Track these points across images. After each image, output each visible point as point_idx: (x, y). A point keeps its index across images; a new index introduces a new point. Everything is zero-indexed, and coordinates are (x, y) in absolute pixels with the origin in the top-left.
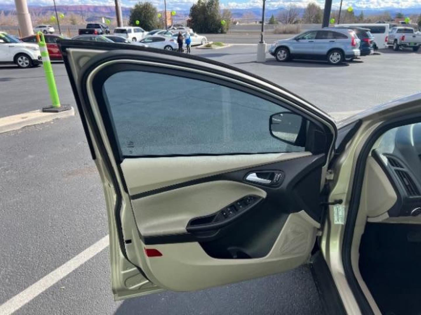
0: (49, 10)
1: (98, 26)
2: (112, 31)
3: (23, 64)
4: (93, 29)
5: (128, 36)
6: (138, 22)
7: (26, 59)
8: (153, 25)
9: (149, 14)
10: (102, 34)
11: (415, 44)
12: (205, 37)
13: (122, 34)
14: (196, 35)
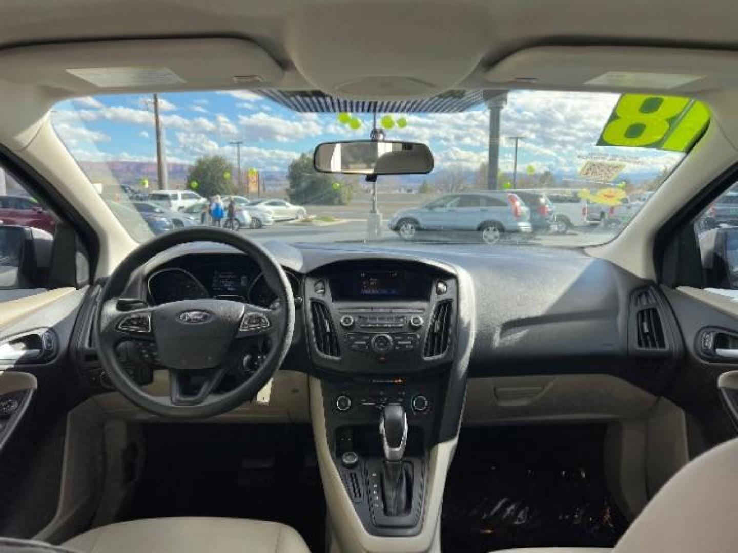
5: (171, 204)
6: (195, 184)
13: (160, 202)
14: (288, 204)
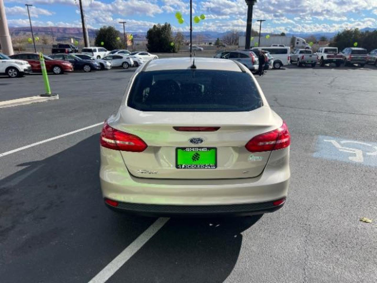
0: (21, 31)
1: (68, 46)
2: (80, 50)
3: (12, 75)
4: (64, 48)
5: (93, 54)
6: (102, 43)
7: (15, 71)
8: (116, 45)
9: (112, 36)
10: (71, 52)
11: (312, 61)
12: (157, 56)
13: (88, 53)
14: (149, 54)
